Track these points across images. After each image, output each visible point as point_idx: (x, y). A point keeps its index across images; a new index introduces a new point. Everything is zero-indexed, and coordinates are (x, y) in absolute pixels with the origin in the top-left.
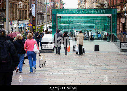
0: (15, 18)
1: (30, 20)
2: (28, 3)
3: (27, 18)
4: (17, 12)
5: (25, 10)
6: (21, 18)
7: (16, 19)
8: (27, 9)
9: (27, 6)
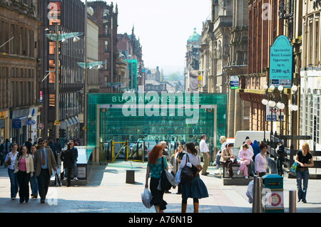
0: (3, 103)
1: (41, 106)
2: (38, 61)
3: (35, 101)
4: (7, 89)
5: (29, 82)
6: (17, 102)
7: (6, 105)
8: (35, 78)
9: (35, 71)
